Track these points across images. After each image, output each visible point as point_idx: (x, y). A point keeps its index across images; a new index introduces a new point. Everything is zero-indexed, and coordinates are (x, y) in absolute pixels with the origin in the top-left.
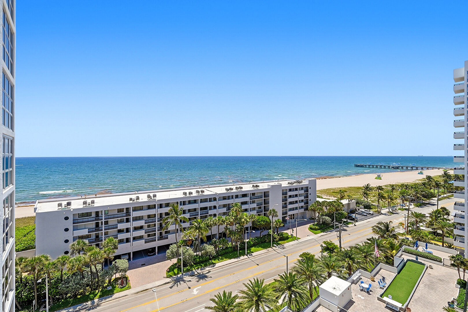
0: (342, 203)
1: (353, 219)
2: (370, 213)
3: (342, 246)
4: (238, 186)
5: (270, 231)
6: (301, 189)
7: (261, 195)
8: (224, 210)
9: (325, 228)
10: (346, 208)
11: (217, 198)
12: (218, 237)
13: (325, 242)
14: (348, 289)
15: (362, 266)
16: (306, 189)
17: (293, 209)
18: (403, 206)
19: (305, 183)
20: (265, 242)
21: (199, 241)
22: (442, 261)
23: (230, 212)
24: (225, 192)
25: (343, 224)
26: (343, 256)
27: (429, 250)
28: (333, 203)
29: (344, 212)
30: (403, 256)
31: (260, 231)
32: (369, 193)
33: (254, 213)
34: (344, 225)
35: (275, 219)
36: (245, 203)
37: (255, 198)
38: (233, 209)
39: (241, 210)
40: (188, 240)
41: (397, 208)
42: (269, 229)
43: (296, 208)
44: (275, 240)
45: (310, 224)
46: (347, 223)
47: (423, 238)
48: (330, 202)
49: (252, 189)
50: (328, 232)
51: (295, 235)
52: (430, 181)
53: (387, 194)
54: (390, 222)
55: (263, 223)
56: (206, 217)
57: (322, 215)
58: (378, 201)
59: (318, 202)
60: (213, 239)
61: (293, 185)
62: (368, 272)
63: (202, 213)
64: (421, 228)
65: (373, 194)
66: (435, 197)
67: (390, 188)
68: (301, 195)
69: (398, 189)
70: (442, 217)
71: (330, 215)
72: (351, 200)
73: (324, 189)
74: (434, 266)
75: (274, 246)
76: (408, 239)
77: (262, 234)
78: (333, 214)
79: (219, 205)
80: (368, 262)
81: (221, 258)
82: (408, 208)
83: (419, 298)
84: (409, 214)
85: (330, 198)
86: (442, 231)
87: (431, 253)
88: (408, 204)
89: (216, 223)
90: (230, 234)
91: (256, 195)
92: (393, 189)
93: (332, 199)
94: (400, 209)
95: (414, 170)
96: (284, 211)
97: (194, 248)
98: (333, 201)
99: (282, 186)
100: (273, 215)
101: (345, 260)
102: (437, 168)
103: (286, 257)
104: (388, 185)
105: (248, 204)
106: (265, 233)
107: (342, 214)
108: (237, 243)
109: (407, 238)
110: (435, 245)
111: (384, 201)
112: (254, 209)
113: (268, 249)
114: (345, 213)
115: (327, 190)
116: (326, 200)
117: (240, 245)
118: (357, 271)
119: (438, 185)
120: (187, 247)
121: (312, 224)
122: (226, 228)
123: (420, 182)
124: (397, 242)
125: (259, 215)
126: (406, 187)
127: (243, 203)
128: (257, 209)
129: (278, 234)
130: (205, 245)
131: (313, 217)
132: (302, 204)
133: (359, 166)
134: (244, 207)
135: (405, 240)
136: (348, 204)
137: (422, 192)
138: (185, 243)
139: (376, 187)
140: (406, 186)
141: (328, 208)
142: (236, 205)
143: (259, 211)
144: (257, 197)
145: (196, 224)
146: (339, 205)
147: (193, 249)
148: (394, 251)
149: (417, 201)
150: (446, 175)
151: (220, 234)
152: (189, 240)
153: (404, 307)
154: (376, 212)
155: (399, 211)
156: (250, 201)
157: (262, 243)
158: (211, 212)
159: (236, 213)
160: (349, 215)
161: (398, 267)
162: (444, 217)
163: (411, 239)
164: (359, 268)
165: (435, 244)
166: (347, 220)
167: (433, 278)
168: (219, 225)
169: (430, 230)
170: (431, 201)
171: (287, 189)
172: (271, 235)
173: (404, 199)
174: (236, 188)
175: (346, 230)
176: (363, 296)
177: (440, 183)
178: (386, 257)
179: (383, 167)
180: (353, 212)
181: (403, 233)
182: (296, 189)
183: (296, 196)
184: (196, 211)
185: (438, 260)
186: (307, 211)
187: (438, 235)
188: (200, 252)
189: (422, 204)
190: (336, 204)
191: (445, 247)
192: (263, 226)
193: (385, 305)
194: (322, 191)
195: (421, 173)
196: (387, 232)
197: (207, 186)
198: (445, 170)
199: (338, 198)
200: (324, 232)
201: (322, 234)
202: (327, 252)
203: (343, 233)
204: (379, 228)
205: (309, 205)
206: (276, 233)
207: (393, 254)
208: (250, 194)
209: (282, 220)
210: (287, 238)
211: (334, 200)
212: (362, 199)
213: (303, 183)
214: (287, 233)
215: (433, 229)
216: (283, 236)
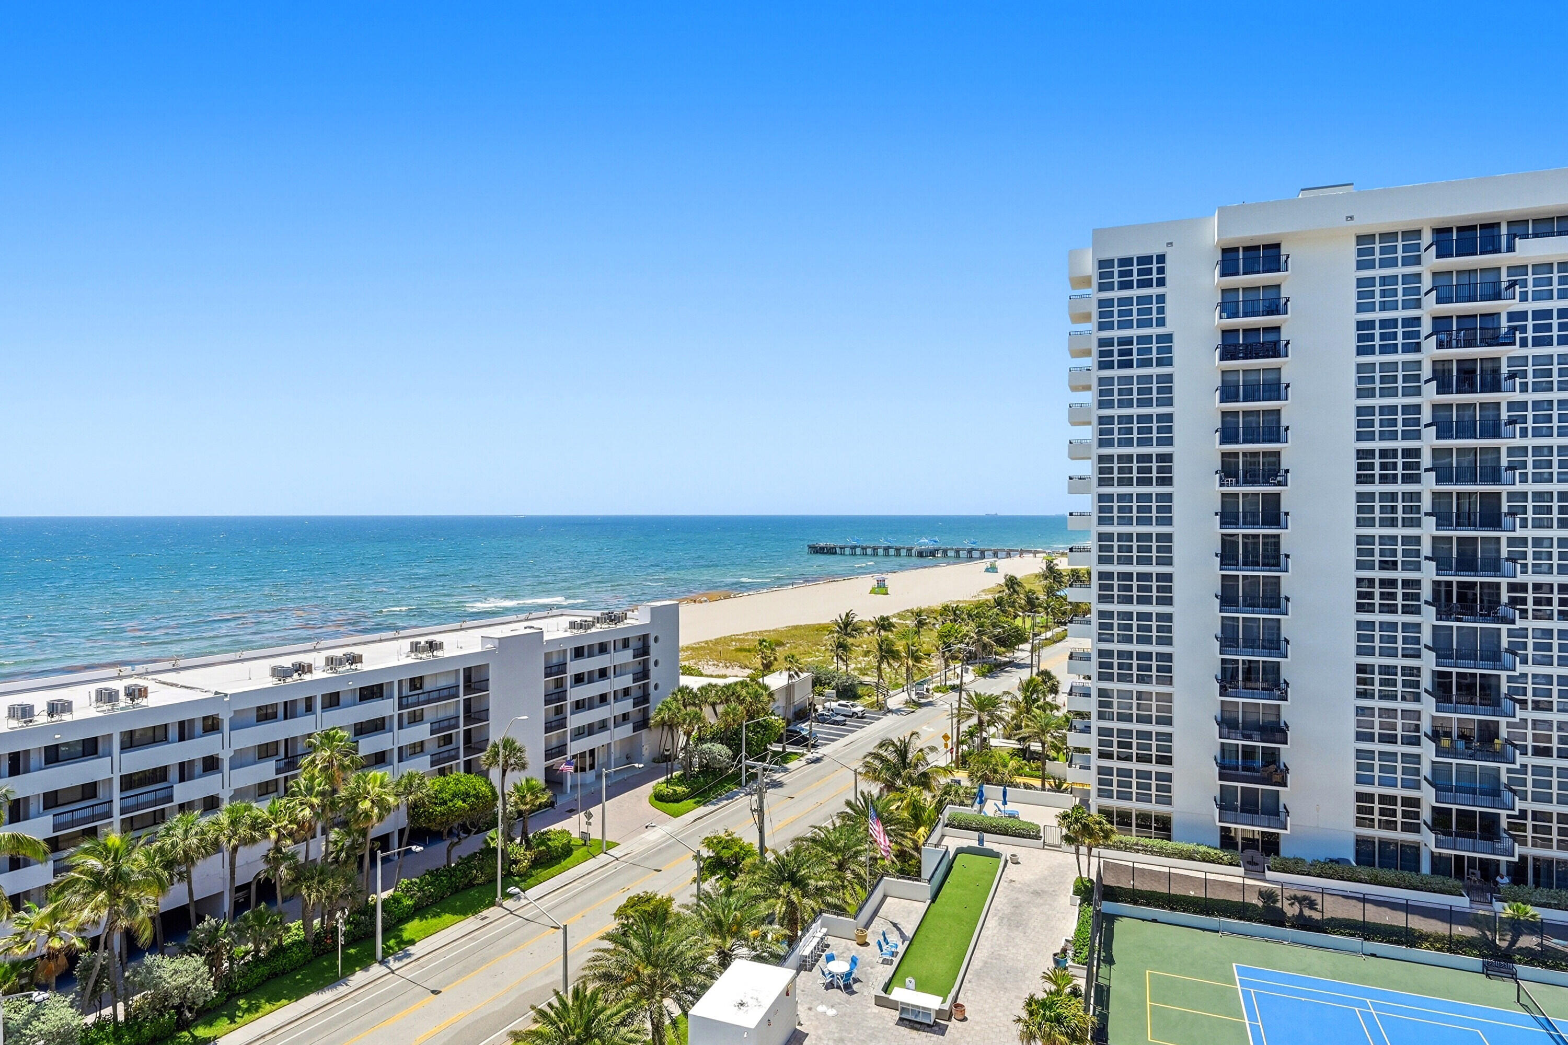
0: (766, 688)
1: (802, 741)
2: (853, 713)
3: (767, 844)
4: (339, 653)
5: (491, 833)
6: (620, 645)
7: (451, 681)
8: (267, 770)
9: (710, 789)
10: (781, 702)
11: (225, 718)
12: (227, 905)
13: (709, 843)
14: (787, 994)
15: (830, 899)
16: (640, 644)
17: (590, 730)
18: (945, 678)
19: (639, 618)
20: (470, 885)
21: (117, 950)
22: (1042, 834)
23: (295, 777)
24: (270, 685)
25: (770, 763)
26: (770, 880)
27: (1010, 807)
28: (739, 688)
29: (773, 717)
30: (946, 841)
31: (448, 843)
32: (852, 644)
33: (421, 765)
34: (776, 763)
35: (515, 778)
36: (377, 726)
37: (423, 698)
38: (313, 761)
39: (352, 762)
40: (42, 957)
41: (931, 687)
42: (488, 829)
43: (603, 726)
44: (514, 868)
45: (655, 782)
46: (785, 758)
47: (996, 772)
48: (727, 687)
49: (410, 661)
50: (720, 801)
51: (596, 834)
52: (1015, 591)
53: (904, 642)
54: (912, 734)
55: (460, 803)
56: (159, 817)
57: (701, 740)
58: (879, 669)
59: (683, 690)
60: (200, 919)
61: (589, 631)
62: (850, 916)
63: (131, 802)
64: (993, 742)
65: (865, 646)
66: (1026, 641)
67: (911, 623)
68: (619, 671)
69: (934, 624)
70: (1041, 703)
71: (729, 737)
72: (796, 673)
73: (706, 642)
74: (1021, 852)
75: (511, 896)
76: (959, 782)
77: (457, 852)
78: (736, 733)
79: (235, 751)
80: (849, 881)
81: (246, 1006)
82: (958, 682)
83: (986, 963)
84: (963, 700)
85: (728, 672)
86: (1040, 744)
87: (1014, 817)
88: (959, 671)
89: (217, 839)
90: (295, 880)
91: (428, 686)
93: (735, 675)
94: (937, 689)
95: (977, 559)
96: (554, 743)
97: (84, 989)
98: (736, 684)
99: (546, 637)
100: (506, 761)
101: (776, 891)
102: (1030, 552)
103: (560, 932)
104: (906, 612)
105: (391, 730)
106: (471, 845)
107: (766, 727)
108: (331, 915)
109: (956, 781)
110: (1026, 788)
111: (896, 665)
112: (418, 749)
113: (485, 913)
114: (777, 721)
115: (717, 642)
116: (714, 681)
117: (350, 923)
118: (814, 921)
119: (1032, 605)
120: (35, 994)
121: (663, 779)
122: (276, 857)
123: (990, 597)
125: (442, 772)
126: (955, 614)
127: (362, 729)
128: (432, 747)
129: (528, 842)
130: (148, 959)
131: (667, 750)
132: (627, 706)
133: (821, 548)
134: (368, 745)
135: (950, 787)
136: (789, 689)
137: (994, 627)
139: (873, 620)
140: (952, 613)
141: (720, 709)
142: (328, 738)
143: (442, 756)
144: (435, 695)
145: (94, 863)
146: (757, 697)
147: (80, 994)
148: (922, 830)
149: (983, 658)
150: (1052, 573)
151: (239, 889)
152: (52, 955)
153: (946, 1007)
154: (871, 705)
155: (937, 695)
156: (400, 716)
157: (456, 891)
158: (182, 792)
159: (330, 779)
160: (790, 728)
161: (933, 880)
162: (1047, 700)
163: (966, 783)
164: (821, 912)
167: (1020, 891)
168: (235, 849)
169: (1014, 744)
170: (1015, 655)
171: (565, 651)
172: (495, 849)
173: (950, 656)
174: (330, 661)
175: (777, 785)
176: (832, 1007)
177: (1038, 599)
178: (901, 854)
179: (892, 552)
180: (802, 714)
181: (948, 766)
182: (603, 648)
183: (603, 673)
184: (94, 795)
185: (1030, 834)
186: (644, 732)
187: (1032, 756)
188: (120, 1004)
190: (747, 693)
191: (1049, 790)
192: (459, 816)
193: (896, 1015)
194: (702, 648)
195: (992, 569)
196: (904, 768)
197: (167, 665)
198: (1050, 558)
199: (755, 669)
200: (704, 804)
201: (702, 810)
202: (717, 877)
203: (771, 795)
204: (882, 759)
205: (651, 709)
206: (518, 840)
207: (919, 838)
208: (400, 682)
209: (547, 781)
210: (567, 851)
211: (741, 679)
212: (831, 668)
213: (629, 622)
214: (563, 832)
215: (1019, 740)
216: (549, 847)
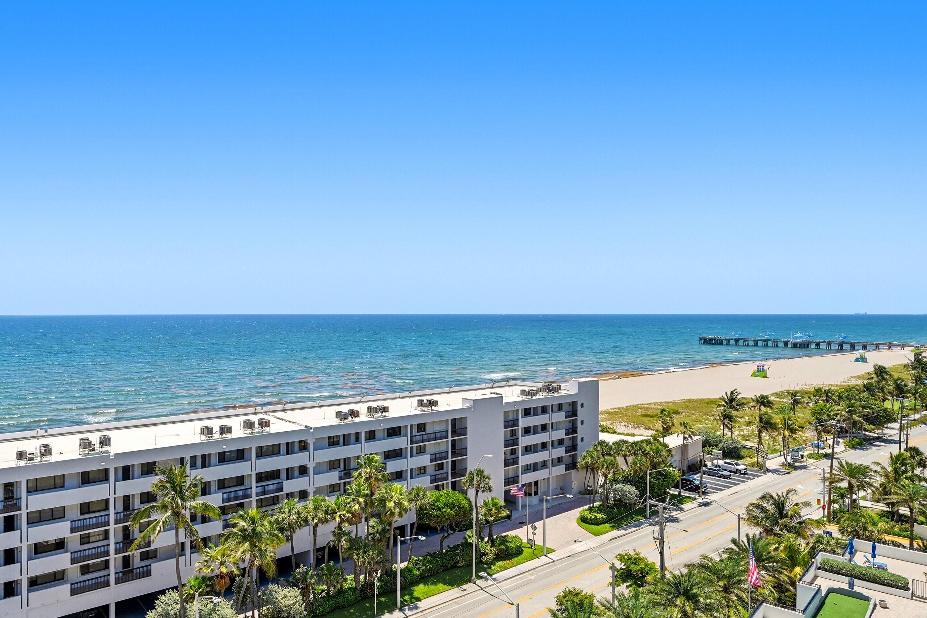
0: (665, 446)
1: (695, 489)
2: (737, 470)
3: (666, 564)
4: (375, 405)
5: (469, 533)
6: (556, 408)
7: (443, 428)
8: (333, 477)
9: (622, 518)
10: (677, 457)
11: (311, 441)
12: (312, 559)
13: (621, 558)
15: (717, 614)
16: (570, 408)
17: (534, 467)
18: (818, 447)
19: (569, 390)
20: (455, 566)
21: (254, 578)
22: (910, 586)
23: (349, 483)
24: (336, 423)
25: (669, 504)
26: (669, 592)
27: (879, 560)
28: (644, 445)
29: (671, 469)
30: (818, 581)
31: (441, 535)
32: (737, 416)
33: (424, 482)
34: (673, 505)
35: (483, 497)
36: (396, 454)
37: (426, 437)
38: (360, 474)
39: (383, 476)
40: (217, 576)
41: (805, 454)
42: (466, 530)
43: (544, 465)
44: (484, 559)
45: (581, 509)
46: (678, 501)
47: (865, 529)
48: (636, 443)
49: (417, 412)
50: (629, 527)
51: (539, 542)
52: (883, 378)
53: (781, 416)
54: (789, 491)
55: (448, 510)
56: (275, 501)
57: (615, 481)
58: (760, 437)
59: (602, 443)
60: (298, 566)
61: (534, 398)
63: (262, 489)
64: (862, 503)
65: (747, 418)
66: (895, 420)
67: (787, 401)
68: (555, 426)
69: (808, 403)
70: (909, 474)
71: (637, 481)
72: (690, 436)
73: (619, 408)
74: (890, 600)
75: (481, 578)
76: (831, 534)
77: (446, 543)
78: (643, 478)
79: (316, 463)
80: (733, 602)
82: (830, 451)
84: (834, 467)
85: (636, 431)
86: (908, 509)
87: (883, 569)
88: (830, 442)
89: (306, 517)
90: (350, 549)
91: (429, 430)
92: (796, 402)
93: (641, 435)
94: (811, 456)
95: (846, 351)
96: (510, 475)
97: (238, 599)
98: (642, 441)
99: (505, 400)
100: (479, 485)
101: (673, 602)
102: (898, 345)
103: (515, 608)
104: (783, 392)
105: (406, 457)
106: (455, 539)
107: (666, 475)
108: (370, 575)
109: (828, 533)
111: (773, 434)
112: (422, 471)
113: (465, 587)
114: (675, 472)
115: (627, 409)
116: (625, 438)
117: (382, 581)
119: (900, 391)
120: (214, 598)
121: (587, 507)
122: (339, 533)
123: (860, 382)
124: (803, 545)
125: (437, 488)
126: (827, 395)
127: (389, 455)
128: (431, 471)
129: (493, 542)
130: (271, 586)
131: (591, 487)
132: (560, 452)
133: (711, 340)
134: (393, 466)
135: (823, 537)
136: (684, 448)
137: (864, 408)
138: (207, 586)
139: (753, 397)
140: (824, 394)
141: (630, 459)
142: (369, 460)
143: (437, 477)
144: (432, 436)
145: (243, 524)
146: (658, 452)
147: (236, 602)
148: (798, 570)
149: (853, 433)
150: (919, 362)
151: (319, 550)
152: (221, 576)
154: (753, 465)
155: (811, 461)
156: (411, 448)
157: (446, 569)
158: (290, 486)
159: (370, 487)
160: (685, 477)
161: (807, 611)
162: (915, 472)
163: (836, 534)
165: (895, 544)
166: (680, 492)
168: (316, 525)
169: (882, 507)
170: (884, 432)
171: (518, 410)
172: (471, 544)
173: (822, 430)
174: (370, 410)
175: (675, 520)
177: (906, 385)
178: (779, 586)
179: (770, 343)
180: (694, 468)
181: (820, 519)
182: (544, 410)
183: (544, 428)
184: (243, 484)
185: (898, 584)
186: (573, 472)
187: (901, 519)
188: (256, 612)
189: (865, 440)
190: (651, 449)
191: (917, 550)
192: (448, 519)
194: (616, 413)
195: (862, 359)
196: (782, 518)
197: (279, 407)
198: (918, 351)
199: (657, 431)
200: (618, 529)
201: (615, 533)
202: (628, 584)
203: (669, 527)
204: (762, 509)
205: (579, 455)
206: (486, 539)
207: (795, 576)
208: (411, 426)
209: (505, 501)
210: (519, 551)
211: (646, 438)
212: (719, 433)
213: (562, 392)
214: (516, 537)
215: (888, 504)
216: (506, 546)
